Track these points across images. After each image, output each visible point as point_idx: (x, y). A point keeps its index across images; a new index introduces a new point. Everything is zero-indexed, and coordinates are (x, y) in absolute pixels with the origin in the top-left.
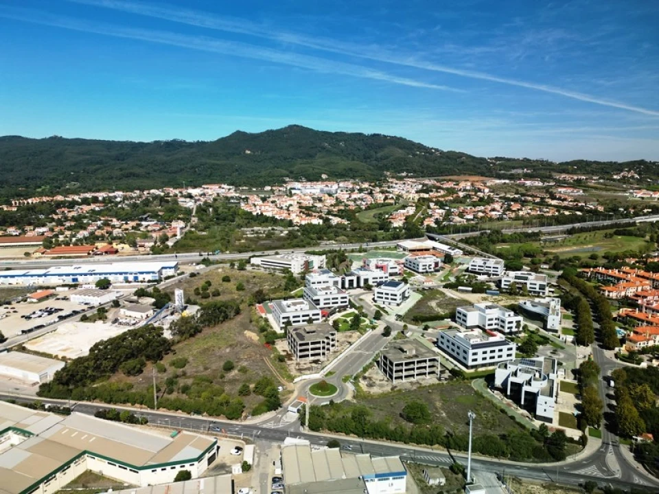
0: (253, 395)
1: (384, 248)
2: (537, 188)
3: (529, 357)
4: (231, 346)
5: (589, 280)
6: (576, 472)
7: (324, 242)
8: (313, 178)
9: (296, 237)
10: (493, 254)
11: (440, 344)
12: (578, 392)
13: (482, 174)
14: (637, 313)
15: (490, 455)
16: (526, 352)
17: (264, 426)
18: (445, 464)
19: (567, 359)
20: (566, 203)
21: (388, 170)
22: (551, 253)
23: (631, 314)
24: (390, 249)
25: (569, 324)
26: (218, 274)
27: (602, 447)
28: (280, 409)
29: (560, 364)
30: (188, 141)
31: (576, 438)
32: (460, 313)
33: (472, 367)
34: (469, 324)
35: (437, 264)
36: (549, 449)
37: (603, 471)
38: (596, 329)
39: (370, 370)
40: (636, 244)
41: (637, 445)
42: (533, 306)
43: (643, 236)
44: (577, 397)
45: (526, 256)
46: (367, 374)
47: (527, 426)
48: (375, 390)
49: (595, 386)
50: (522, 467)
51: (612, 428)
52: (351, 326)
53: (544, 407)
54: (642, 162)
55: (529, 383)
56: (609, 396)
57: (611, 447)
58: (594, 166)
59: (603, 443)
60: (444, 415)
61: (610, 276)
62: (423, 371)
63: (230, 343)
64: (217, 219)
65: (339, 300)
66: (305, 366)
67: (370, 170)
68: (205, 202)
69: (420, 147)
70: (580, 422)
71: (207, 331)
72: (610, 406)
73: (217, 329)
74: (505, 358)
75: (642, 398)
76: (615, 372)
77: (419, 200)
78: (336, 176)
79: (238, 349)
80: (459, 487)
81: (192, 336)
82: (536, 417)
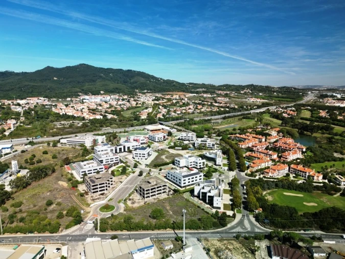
0: (65, 217)
1: (137, 130)
2: (209, 98)
3: (209, 179)
4: (50, 191)
5: (233, 140)
6: (232, 231)
7: (104, 128)
8: (96, 93)
9: (87, 126)
10: (191, 130)
11: (168, 177)
12: (231, 193)
13: (184, 91)
14: (253, 154)
15: (194, 229)
16: (208, 177)
17: (74, 234)
18: (173, 237)
19: (225, 178)
20: (221, 105)
21: (137, 89)
22: (217, 129)
23: (251, 155)
24: (140, 130)
25: (226, 162)
26: (40, 150)
27: (242, 218)
28: (82, 223)
29: (223, 181)
30: (15, 72)
31: (231, 215)
32: (176, 160)
33: (184, 187)
34: (181, 166)
35: (164, 137)
36: (220, 222)
37: (243, 229)
38: (237, 163)
39: (132, 195)
40: (251, 123)
41: (256, 214)
42: (210, 154)
43: (254, 119)
44: (231, 195)
45: (206, 130)
46: (131, 198)
47: (210, 212)
48: (136, 205)
49: (238, 189)
50: (208, 233)
51: (246, 208)
52: (121, 173)
53: (217, 202)
54: (252, 85)
55: (210, 192)
56: (244, 193)
57: (246, 217)
58: (233, 87)
59: (243, 215)
60: (171, 213)
61: (241, 138)
62: (160, 192)
63: (50, 189)
64: (37, 118)
65: (114, 160)
66: (96, 197)
67: (127, 88)
68: (29, 108)
69: (153, 77)
70: (233, 206)
71: (34, 184)
72: (245, 198)
73: (41, 182)
74: (198, 181)
75: (257, 192)
76: (245, 182)
77: (154, 104)
78: (109, 92)
79: (55, 192)
80: (180, 248)
81: (24, 187)
82: (213, 207)
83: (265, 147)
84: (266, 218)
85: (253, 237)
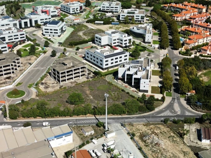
3: (136, 59)
5: (167, 11)
6: (160, 115)
11: (87, 58)
12: (160, 74)
14: (191, 28)
15: (117, 114)
16: (135, 57)
18: (94, 123)
19: (155, 58)
23: (188, 29)
25: (157, 38)
27: (172, 101)
29: (152, 61)
31: (160, 98)
32: (97, 38)
35: (81, 7)
36: (146, 106)
37: (172, 112)
38: (170, 40)
39: (45, 79)
41: (188, 97)
42: (138, 29)
44: (160, 77)
46: (43, 81)
47: (136, 96)
48: (50, 90)
49: (169, 70)
50: (133, 117)
51: (176, 91)
52: (30, 53)
53: (144, 85)
55: (136, 73)
56: (176, 75)
57: (176, 100)
59: (173, 99)
60: (91, 97)
61: (177, 8)
62: (78, 75)
65: (19, 37)
66: (2, 82)
70: (163, 89)
72: (176, 80)
74: (123, 61)
75: (191, 73)
76: (178, 62)
80: (102, 133)
82: (140, 91)
83: (205, 19)
84: (199, 100)
85: (182, 121)
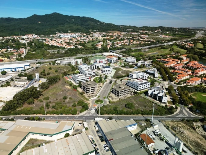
0: (77, 106)
1: (98, 56)
2: (136, 35)
4: (62, 91)
5: (160, 62)
6: (178, 117)
7: (78, 54)
8: (66, 32)
9: (68, 53)
10: (131, 56)
11: (128, 84)
12: (169, 94)
13: (119, 31)
14: (177, 71)
16: (152, 85)
17: (85, 115)
18: (143, 119)
20: (145, 40)
21: (90, 29)
22: (147, 55)
23: (175, 71)
24: (100, 56)
25: (160, 76)
26: (46, 67)
27: (181, 109)
28: (88, 110)
30: (15, 18)
31: (174, 107)
32: (130, 75)
33: (139, 90)
34: (133, 78)
35: (117, 60)
36: (169, 111)
37: (184, 115)
39: (110, 94)
40: (167, 51)
41: (189, 107)
42: (150, 71)
43: (168, 49)
45: (141, 56)
46: (110, 96)
47: (161, 106)
48: (114, 100)
49: (173, 92)
51: (182, 103)
52: (99, 81)
54: (162, 27)
55: (159, 93)
56: (177, 95)
57: (183, 109)
58: (149, 28)
60: (137, 105)
61: (165, 61)
62: (127, 93)
63: (62, 90)
64: (37, 47)
65: (93, 73)
66: (90, 95)
67: (84, 29)
68: (30, 41)
69: (99, 21)
70: (174, 102)
71: (51, 87)
73: (54, 86)
75: (186, 94)
76: (177, 88)
77: (103, 39)
78: (74, 31)
79: (65, 92)
80: (150, 125)
81: (47, 89)
82: (162, 103)
83: (181, 66)
84: (197, 109)
85: (192, 120)
